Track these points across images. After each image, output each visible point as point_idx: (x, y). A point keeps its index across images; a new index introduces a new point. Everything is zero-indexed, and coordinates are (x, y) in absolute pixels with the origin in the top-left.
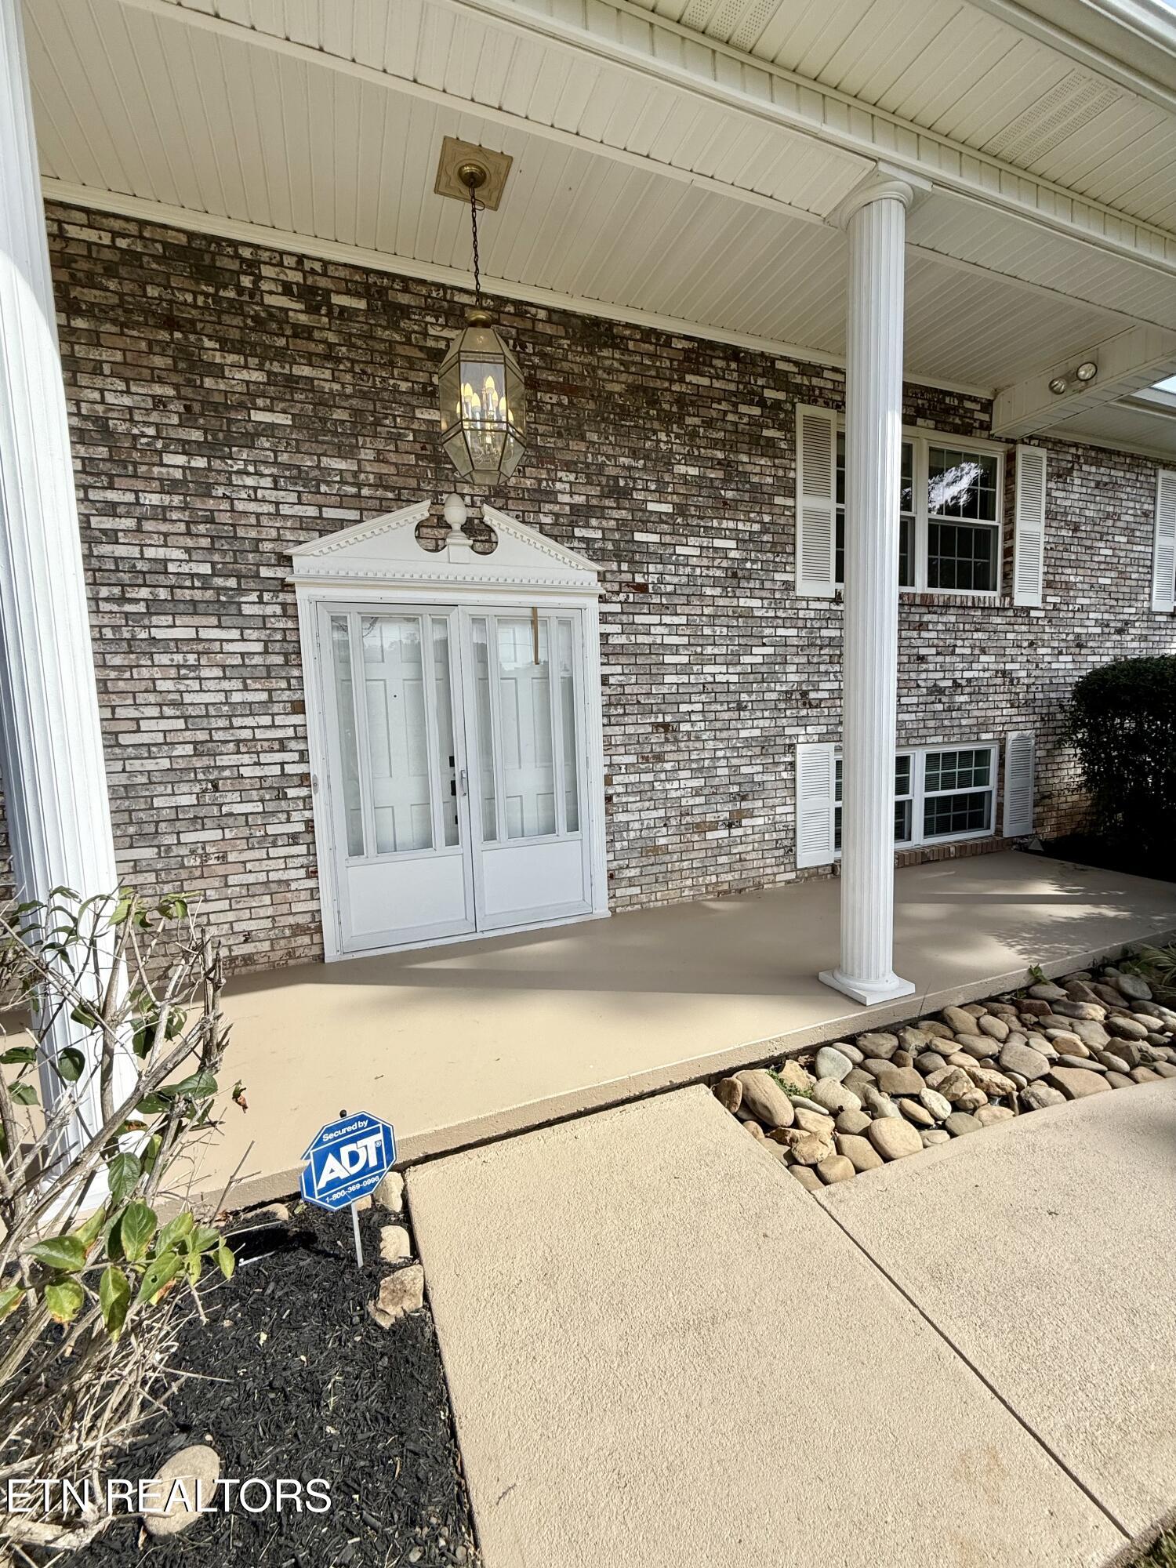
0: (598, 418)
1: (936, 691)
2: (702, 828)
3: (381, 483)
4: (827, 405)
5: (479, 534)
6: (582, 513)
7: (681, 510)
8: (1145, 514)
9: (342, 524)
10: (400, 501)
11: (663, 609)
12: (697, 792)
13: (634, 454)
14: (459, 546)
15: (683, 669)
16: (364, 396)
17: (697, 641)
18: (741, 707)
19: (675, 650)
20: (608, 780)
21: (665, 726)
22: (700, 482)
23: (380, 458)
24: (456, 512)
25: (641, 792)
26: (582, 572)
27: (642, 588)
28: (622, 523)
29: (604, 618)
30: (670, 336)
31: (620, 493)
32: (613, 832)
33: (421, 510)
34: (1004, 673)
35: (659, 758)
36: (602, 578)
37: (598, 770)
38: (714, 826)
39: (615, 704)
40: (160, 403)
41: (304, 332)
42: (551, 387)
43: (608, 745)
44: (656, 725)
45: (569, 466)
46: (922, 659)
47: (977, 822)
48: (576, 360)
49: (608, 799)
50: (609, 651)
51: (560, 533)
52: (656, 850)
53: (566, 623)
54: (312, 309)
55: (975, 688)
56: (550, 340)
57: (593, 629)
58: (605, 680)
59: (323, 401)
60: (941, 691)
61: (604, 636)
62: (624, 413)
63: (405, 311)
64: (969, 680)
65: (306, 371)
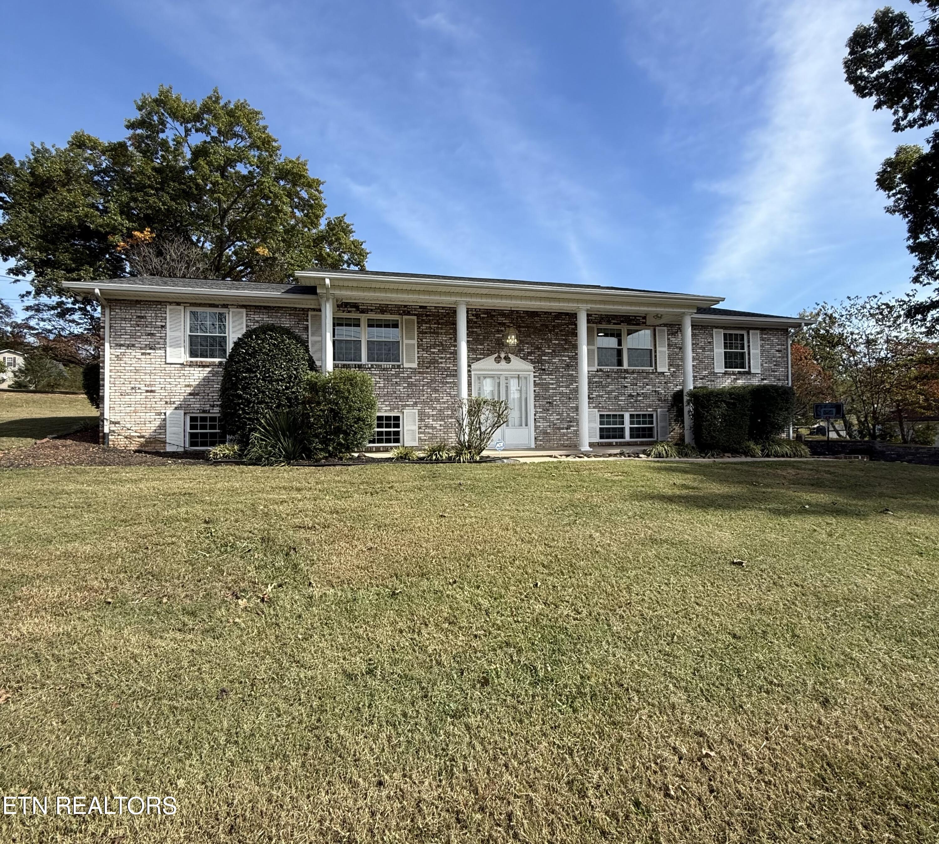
0: (534, 333)
1: (631, 396)
2: (559, 429)
3: (488, 350)
4: (593, 323)
5: (508, 359)
6: (530, 354)
7: (554, 351)
8: (709, 342)
9: (480, 359)
10: (492, 354)
11: (549, 374)
12: (558, 419)
13: (542, 339)
14: (503, 362)
15: (553, 389)
16: (486, 333)
17: (558, 382)
18: (570, 398)
19: (552, 384)
20: (535, 415)
21: (550, 403)
22: (558, 344)
23: (488, 345)
24: (503, 355)
25: (544, 418)
26: (530, 367)
27: (544, 370)
28: (539, 355)
29: (535, 377)
30: (551, 313)
31: (539, 349)
32: (536, 427)
33: (496, 355)
34: (655, 391)
35: (548, 410)
36: (534, 368)
37: (533, 413)
38: (563, 429)
39: (537, 397)
40: (451, 338)
41: (476, 322)
42: (523, 327)
43: (535, 406)
44: (547, 402)
45: (527, 343)
46: (626, 387)
47: (651, 436)
48: (529, 321)
49: (535, 419)
50: (536, 384)
51: (524, 358)
52: (547, 433)
53: (526, 378)
54: (477, 318)
55: (645, 396)
56: (523, 317)
57: (532, 379)
58: (535, 391)
59: (479, 335)
60: (633, 396)
61: (535, 381)
62: (540, 330)
63: (494, 316)
64: (643, 393)
65: (475, 330)
